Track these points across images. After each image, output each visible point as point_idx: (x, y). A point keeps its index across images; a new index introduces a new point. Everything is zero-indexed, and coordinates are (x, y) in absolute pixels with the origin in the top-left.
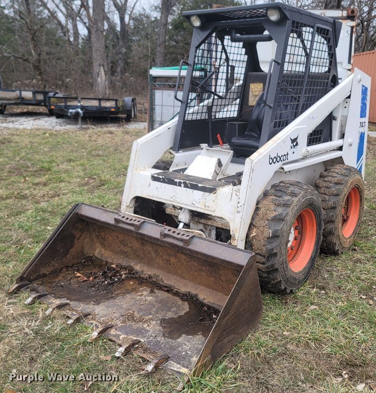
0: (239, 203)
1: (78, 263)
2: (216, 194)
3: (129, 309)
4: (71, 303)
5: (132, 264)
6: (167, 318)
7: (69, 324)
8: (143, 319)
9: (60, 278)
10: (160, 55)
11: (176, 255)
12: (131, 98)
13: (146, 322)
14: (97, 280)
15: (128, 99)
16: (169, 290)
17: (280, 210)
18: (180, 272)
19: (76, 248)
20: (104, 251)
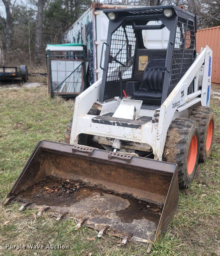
0: (158, 134)
1: (42, 181)
2: (141, 129)
3: (92, 207)
4: (51, 207)
5: (81, 179)
6: (119, 210)
7: (58, 221)
8: (105, 213)
9: (34, 192)
10: (39, 35)
11: (116, 170)
12: (24, 66)
13: (107, 214)
14: (60, 191)
15: (22, 67)
16: (112, 193)
17: (183, 137)
18: (118, 181)
19: (41, 171)
20: (58, 171)
